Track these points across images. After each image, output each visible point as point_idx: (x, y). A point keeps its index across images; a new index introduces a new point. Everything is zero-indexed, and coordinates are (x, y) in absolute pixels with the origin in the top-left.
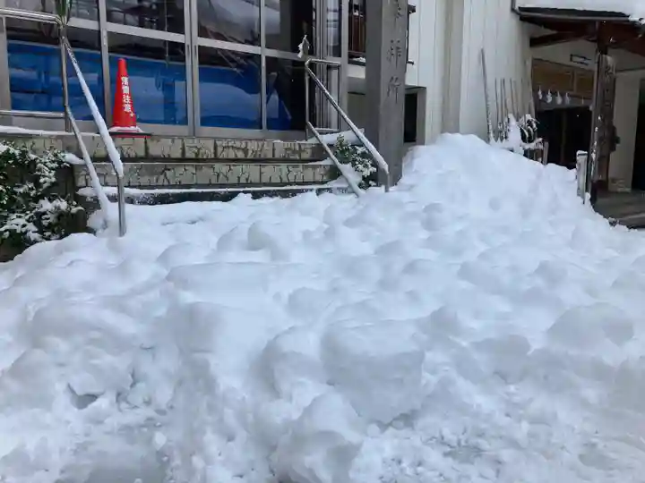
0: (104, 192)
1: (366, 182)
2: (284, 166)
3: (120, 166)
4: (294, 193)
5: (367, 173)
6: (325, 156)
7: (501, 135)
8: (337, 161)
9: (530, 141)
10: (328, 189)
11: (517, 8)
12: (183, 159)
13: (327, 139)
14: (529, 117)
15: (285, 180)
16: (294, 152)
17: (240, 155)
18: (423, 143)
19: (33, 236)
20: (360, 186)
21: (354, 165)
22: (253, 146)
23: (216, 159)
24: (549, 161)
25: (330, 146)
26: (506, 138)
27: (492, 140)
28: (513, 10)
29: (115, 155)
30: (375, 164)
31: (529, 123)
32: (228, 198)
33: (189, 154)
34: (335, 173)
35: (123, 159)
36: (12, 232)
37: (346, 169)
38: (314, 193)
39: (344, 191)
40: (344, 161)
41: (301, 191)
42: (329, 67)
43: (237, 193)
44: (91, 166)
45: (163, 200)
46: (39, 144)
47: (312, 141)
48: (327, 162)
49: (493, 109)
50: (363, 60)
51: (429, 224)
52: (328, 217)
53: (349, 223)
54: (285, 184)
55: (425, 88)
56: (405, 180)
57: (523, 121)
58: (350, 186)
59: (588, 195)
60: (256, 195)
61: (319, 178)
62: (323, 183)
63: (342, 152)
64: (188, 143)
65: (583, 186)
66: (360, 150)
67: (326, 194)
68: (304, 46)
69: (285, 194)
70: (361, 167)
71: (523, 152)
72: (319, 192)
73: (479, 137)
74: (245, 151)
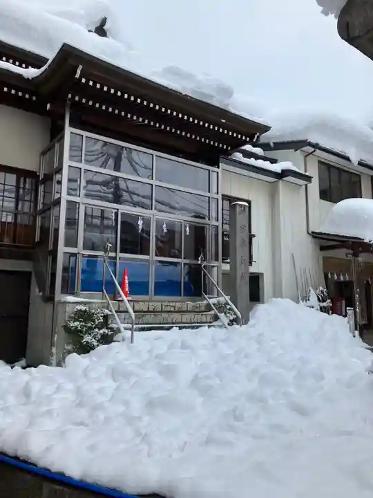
0: (122, 326)
1: (232, 322)
2: (192, 315)
3: (133, 314)
4: (198, 327)
5: (231, 318)
6: (211, 309)
7: (306, 298)
8: (217, 312)
9: (324, 301)
10: (213, 326)
11: (310, 232)
12: (148, 311)
13: (212, 301)
14: (321, 288)
15: (193, 321)
16: (197, 307)
17: (172, 309)
18: (263, 303)
19: (95, 344)
20: (228, 324)
21: (225, 314)
22: (178, 305)
23: (162, 311)
24: (332, 313)
25: (214, 304)
26: (309, 300)
27: (301, 301)
28: (308, 233)
29: (131, 310)
30: (235, 314)
31: (322, 292)
32: (169, 329)
33: (151, 309)
34: (216, 318)
35: (134, 312)
36: (87, 342)
37: (222, 316)
38: (207, 327)
39: (220, 327)
40: (220, 312)
41: (200, 326)
42: (213, 267)
43: (172, 327)
44: (116, 315)
45: (143, 329)
46: (94, 306)
47: (205, 302)
48: (212, 312)
49: (300, 285)
50: (229, 261)
51: (259, 342)
52: (213, 339)
53: (223, 341)
54: (193, 323)
55: (262, 274)
56: (251, 322)
57: (318, 292)
58: (224, 325)
59: (357, 333)
60: (181, 328)
61: (208, 320)
62: (210, 323)
63: (220, 307)
64: (150, 304)
65: (353, 327)
66: (228, 307)
67: (213, 328)
68: (201, 259)
69: (193, 328)
70: (228, 315)
71: (319, 308)
72: (209, 327)
73: (292, 300)
74: (174, 307)
